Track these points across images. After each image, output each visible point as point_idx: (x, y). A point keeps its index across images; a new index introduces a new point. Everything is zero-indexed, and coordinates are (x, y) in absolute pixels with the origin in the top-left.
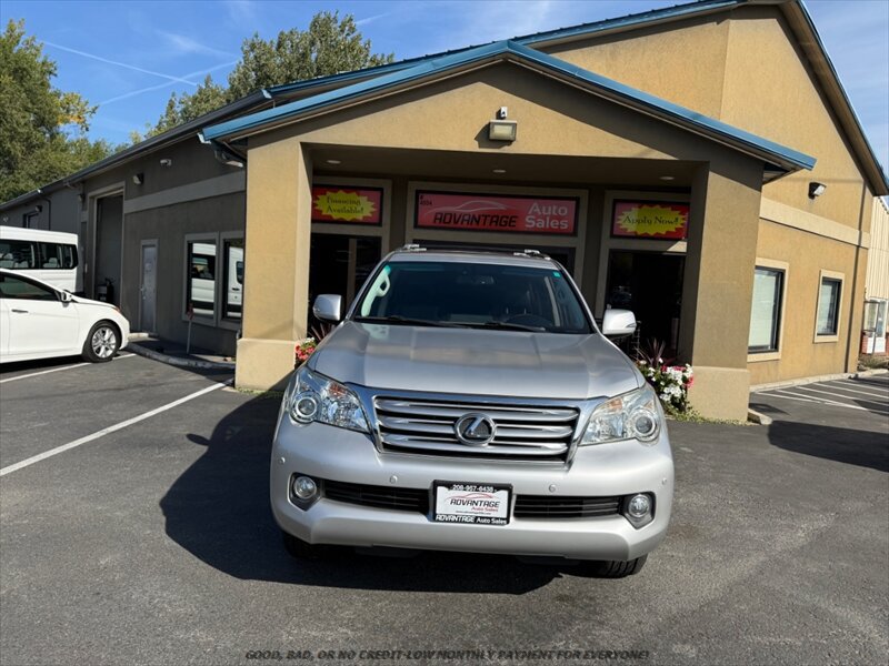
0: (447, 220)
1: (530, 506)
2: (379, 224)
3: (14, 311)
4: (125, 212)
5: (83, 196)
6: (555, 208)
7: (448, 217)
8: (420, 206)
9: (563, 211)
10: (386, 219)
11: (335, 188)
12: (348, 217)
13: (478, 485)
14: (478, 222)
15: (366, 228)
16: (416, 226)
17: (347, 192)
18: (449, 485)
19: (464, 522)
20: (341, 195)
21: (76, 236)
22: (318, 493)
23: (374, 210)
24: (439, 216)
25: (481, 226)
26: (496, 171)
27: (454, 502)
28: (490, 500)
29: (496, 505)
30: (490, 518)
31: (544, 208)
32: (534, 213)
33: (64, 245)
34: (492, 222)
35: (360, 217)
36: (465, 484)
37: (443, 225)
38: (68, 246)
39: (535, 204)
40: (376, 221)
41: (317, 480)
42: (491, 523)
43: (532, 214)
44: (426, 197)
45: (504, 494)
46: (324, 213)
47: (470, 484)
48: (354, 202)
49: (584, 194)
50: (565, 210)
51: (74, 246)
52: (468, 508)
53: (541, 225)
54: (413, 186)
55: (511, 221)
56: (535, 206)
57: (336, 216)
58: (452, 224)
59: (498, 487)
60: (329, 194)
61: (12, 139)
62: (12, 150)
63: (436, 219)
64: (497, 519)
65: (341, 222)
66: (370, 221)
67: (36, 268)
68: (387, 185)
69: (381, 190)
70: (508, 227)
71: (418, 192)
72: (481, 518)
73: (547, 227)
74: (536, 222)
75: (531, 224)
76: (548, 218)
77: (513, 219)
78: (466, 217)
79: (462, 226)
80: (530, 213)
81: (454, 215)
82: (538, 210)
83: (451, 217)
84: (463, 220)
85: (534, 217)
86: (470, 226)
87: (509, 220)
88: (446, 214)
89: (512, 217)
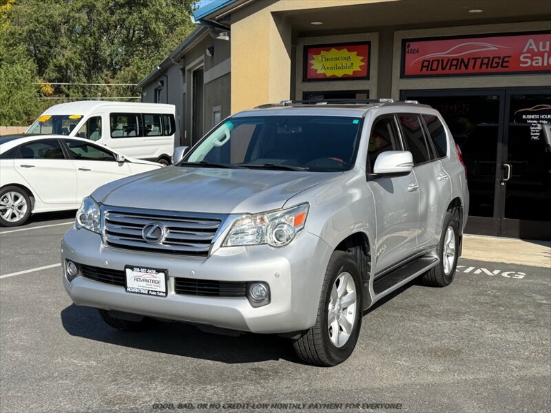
0: (434, 67)
1: (186, 286)
2: (367, 78)
3: (80, 169)
4: (205, 83)
5: (183, 70)
7: (435, 63)
8: (407, 54)
10: (374, 72)
11: (328, 47)
12: (339, 74)
13: (147, 268)
14: (466, 67)
15: (355, 82)
16: (403, 76)
17: (339, 50)
18: (132, 268)
19: (142, 293)
20: (334, 53)
21: (174, 106)
22: (78, 273)
23: (363, 64)
24: (426, 64)
25: (470, 70)
26: (472, 11)
27: (136, 280)
28: (155, 279)
29: (158, 283)
30: (156, 292)
31: (541, 43)
32: (529, 51)
33: (164, 115)
34: (482, 64)
35: (349, 72)
36: (140, 268)
37: (429, 72)
38: (167, 115)
39: (531, 41)
40: (365, 74)
41: (77, 264)
42: (157, 295)
43: (527, 52)
44: (413, 45)
45: (162, 275)
46: (318, 72)
47: (143, 268)
48: (345, 58)
51: (172, 115)
52: (144, 284)
53: (538, 62)
54: (399, 36)
55: (503, 62)
56: (531, 43)
57: (329, 73)
58: (440, 71)
59: (158, 271)
60: (323, 53)
61: (157, 19)
62: (157, 30)
63: (423, 66)
64: (160, 292)
65: (334, 79)
66: (358, 75)
67: (140, 135)
68: (374, 38)
69: (369, 43)
70: (500, 69)
71: (404, 42)
72: (152, 291)
73: (545, 64)
74: (532, 60)
75: (527, 63)
76: (546, 55)
77: (506, 59)
78: (454, 63)
79: (451, 72)
80: (525, 51)
81: (442, 61)
82: (534, 47)
83: (438, 63)
84: (451, 65)
85: (530, 55)
86: (458, 71)
87: (501, 61)
88: (433, 61)
89: (504, 58)
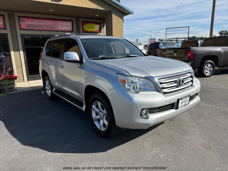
0: (32, 27)
2: (5, 29)
6: (66, 23)
8: (20, 22)
9: (68, 24)
10: (8, 26)
16: (21, 29)
18: (181, 99)
19: (182, 107)
23: (2, 23)
26: (50, 10)
29: (188, 101)
30: (186, 105)
31: (63, 23)
34: (47, 27)
37: (30, 29)
39: (60, 22)
40: (3, 27)
49: (74, 19)
50: (69, 24)
52: (183, 103)
53: (63, 28)
58: (34, 28)
63: (27, 26)
68: (5, 14)
69: (3, 15)
70: (53, 29)
71: (19, 17)
73: (65, 29)
74: (61, 28)
75: (60, 28)
76: (65, 26)
77: (54, 27)
78: (39, 26)
79: (37, 29)
80: (59, 25)
81: (34, 25)
82: (61, 24)
83: (33, 26)
84: (37, 27)
85: (60, 26)
86: (40, 29)
87: (53, 27)
88: (31, 25)
89: (54, 26)
